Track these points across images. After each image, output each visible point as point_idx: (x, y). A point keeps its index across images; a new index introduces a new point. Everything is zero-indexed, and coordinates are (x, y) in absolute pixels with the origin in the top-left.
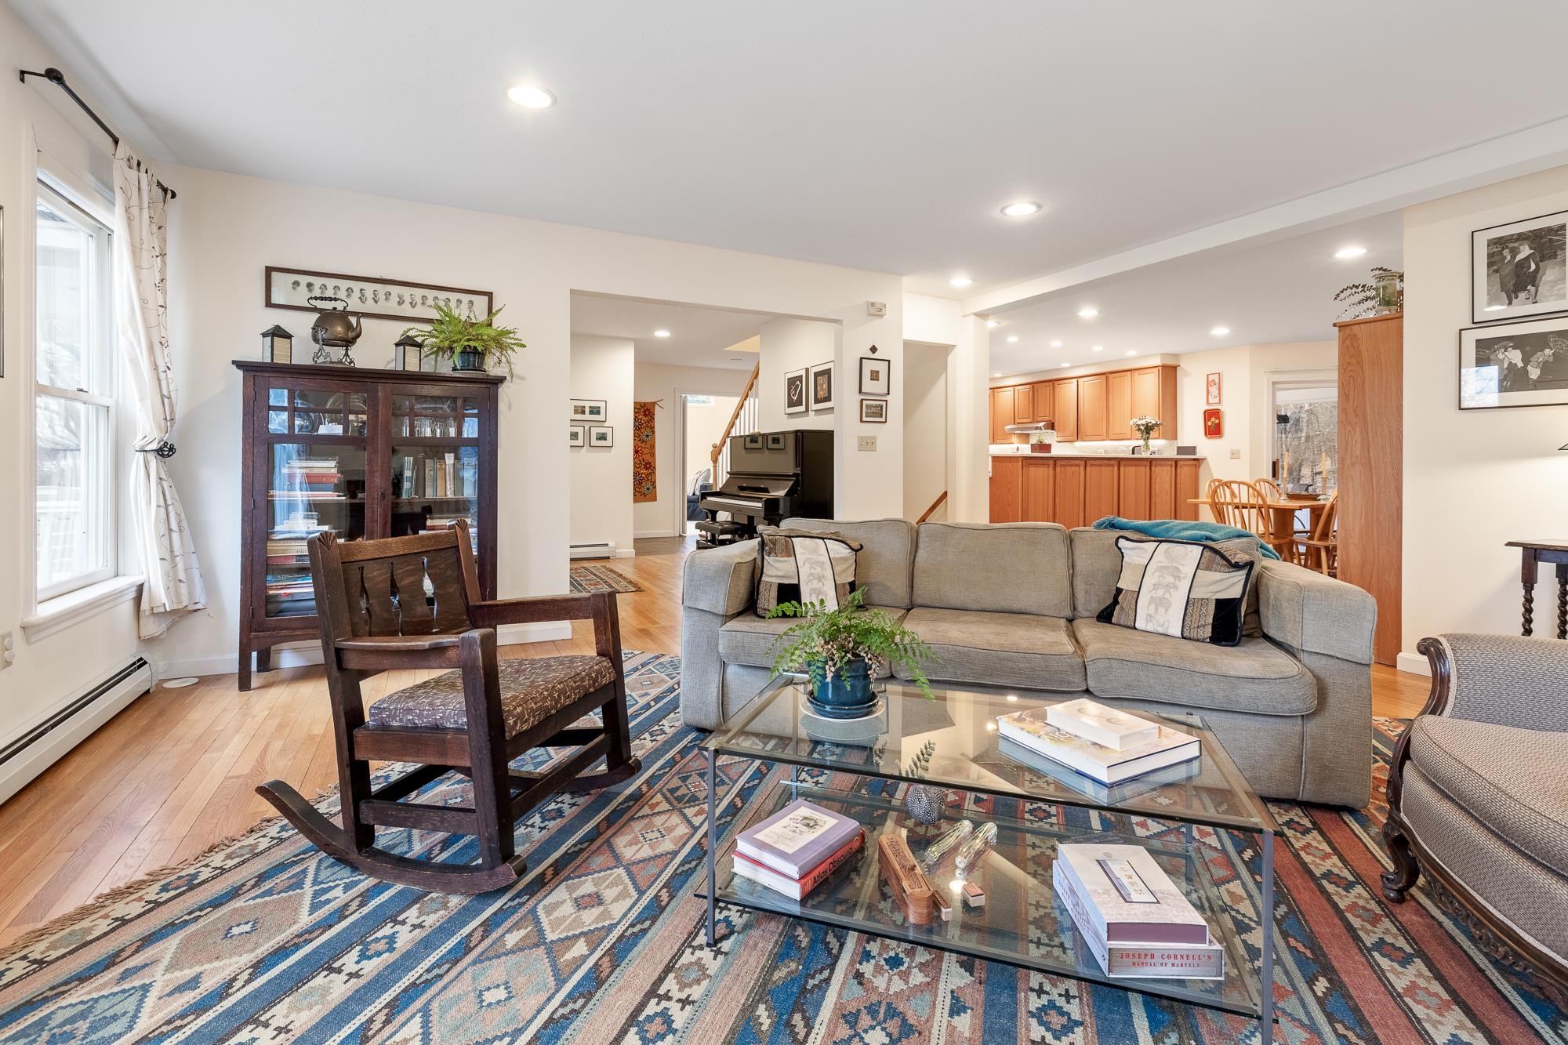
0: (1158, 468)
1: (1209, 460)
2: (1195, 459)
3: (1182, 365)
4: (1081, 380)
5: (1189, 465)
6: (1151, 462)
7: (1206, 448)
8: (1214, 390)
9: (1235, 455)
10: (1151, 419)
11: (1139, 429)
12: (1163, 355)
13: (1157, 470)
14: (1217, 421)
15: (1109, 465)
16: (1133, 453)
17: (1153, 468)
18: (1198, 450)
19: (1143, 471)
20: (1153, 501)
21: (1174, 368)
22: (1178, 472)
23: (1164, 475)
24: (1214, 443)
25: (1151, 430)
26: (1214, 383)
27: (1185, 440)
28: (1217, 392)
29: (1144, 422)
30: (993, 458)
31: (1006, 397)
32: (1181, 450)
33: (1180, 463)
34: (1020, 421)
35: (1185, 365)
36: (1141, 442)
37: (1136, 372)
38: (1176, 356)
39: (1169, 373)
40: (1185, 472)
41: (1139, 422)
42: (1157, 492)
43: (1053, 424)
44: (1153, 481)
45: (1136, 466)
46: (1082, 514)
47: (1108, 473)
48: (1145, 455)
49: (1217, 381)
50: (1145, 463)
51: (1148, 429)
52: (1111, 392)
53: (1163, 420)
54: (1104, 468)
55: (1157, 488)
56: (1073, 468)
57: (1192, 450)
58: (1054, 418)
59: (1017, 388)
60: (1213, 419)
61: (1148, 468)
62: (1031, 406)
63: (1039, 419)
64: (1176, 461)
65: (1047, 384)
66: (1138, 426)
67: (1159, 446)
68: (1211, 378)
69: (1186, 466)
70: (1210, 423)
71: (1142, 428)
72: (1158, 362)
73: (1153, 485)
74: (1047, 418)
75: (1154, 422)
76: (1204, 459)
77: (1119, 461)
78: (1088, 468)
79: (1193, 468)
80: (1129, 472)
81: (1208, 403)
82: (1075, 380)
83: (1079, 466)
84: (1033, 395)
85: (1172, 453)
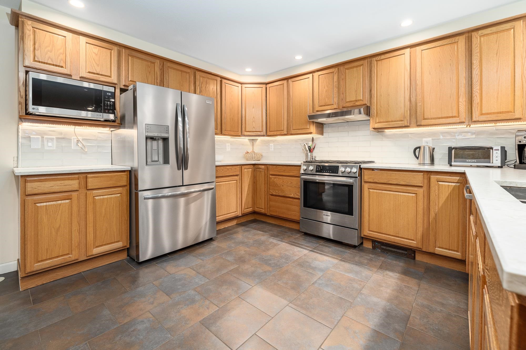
31: (303, 85)
34: (320, 109)
58: (370, 101)
65: (361, 62)
74: (358, 103)
84: (339, 78)
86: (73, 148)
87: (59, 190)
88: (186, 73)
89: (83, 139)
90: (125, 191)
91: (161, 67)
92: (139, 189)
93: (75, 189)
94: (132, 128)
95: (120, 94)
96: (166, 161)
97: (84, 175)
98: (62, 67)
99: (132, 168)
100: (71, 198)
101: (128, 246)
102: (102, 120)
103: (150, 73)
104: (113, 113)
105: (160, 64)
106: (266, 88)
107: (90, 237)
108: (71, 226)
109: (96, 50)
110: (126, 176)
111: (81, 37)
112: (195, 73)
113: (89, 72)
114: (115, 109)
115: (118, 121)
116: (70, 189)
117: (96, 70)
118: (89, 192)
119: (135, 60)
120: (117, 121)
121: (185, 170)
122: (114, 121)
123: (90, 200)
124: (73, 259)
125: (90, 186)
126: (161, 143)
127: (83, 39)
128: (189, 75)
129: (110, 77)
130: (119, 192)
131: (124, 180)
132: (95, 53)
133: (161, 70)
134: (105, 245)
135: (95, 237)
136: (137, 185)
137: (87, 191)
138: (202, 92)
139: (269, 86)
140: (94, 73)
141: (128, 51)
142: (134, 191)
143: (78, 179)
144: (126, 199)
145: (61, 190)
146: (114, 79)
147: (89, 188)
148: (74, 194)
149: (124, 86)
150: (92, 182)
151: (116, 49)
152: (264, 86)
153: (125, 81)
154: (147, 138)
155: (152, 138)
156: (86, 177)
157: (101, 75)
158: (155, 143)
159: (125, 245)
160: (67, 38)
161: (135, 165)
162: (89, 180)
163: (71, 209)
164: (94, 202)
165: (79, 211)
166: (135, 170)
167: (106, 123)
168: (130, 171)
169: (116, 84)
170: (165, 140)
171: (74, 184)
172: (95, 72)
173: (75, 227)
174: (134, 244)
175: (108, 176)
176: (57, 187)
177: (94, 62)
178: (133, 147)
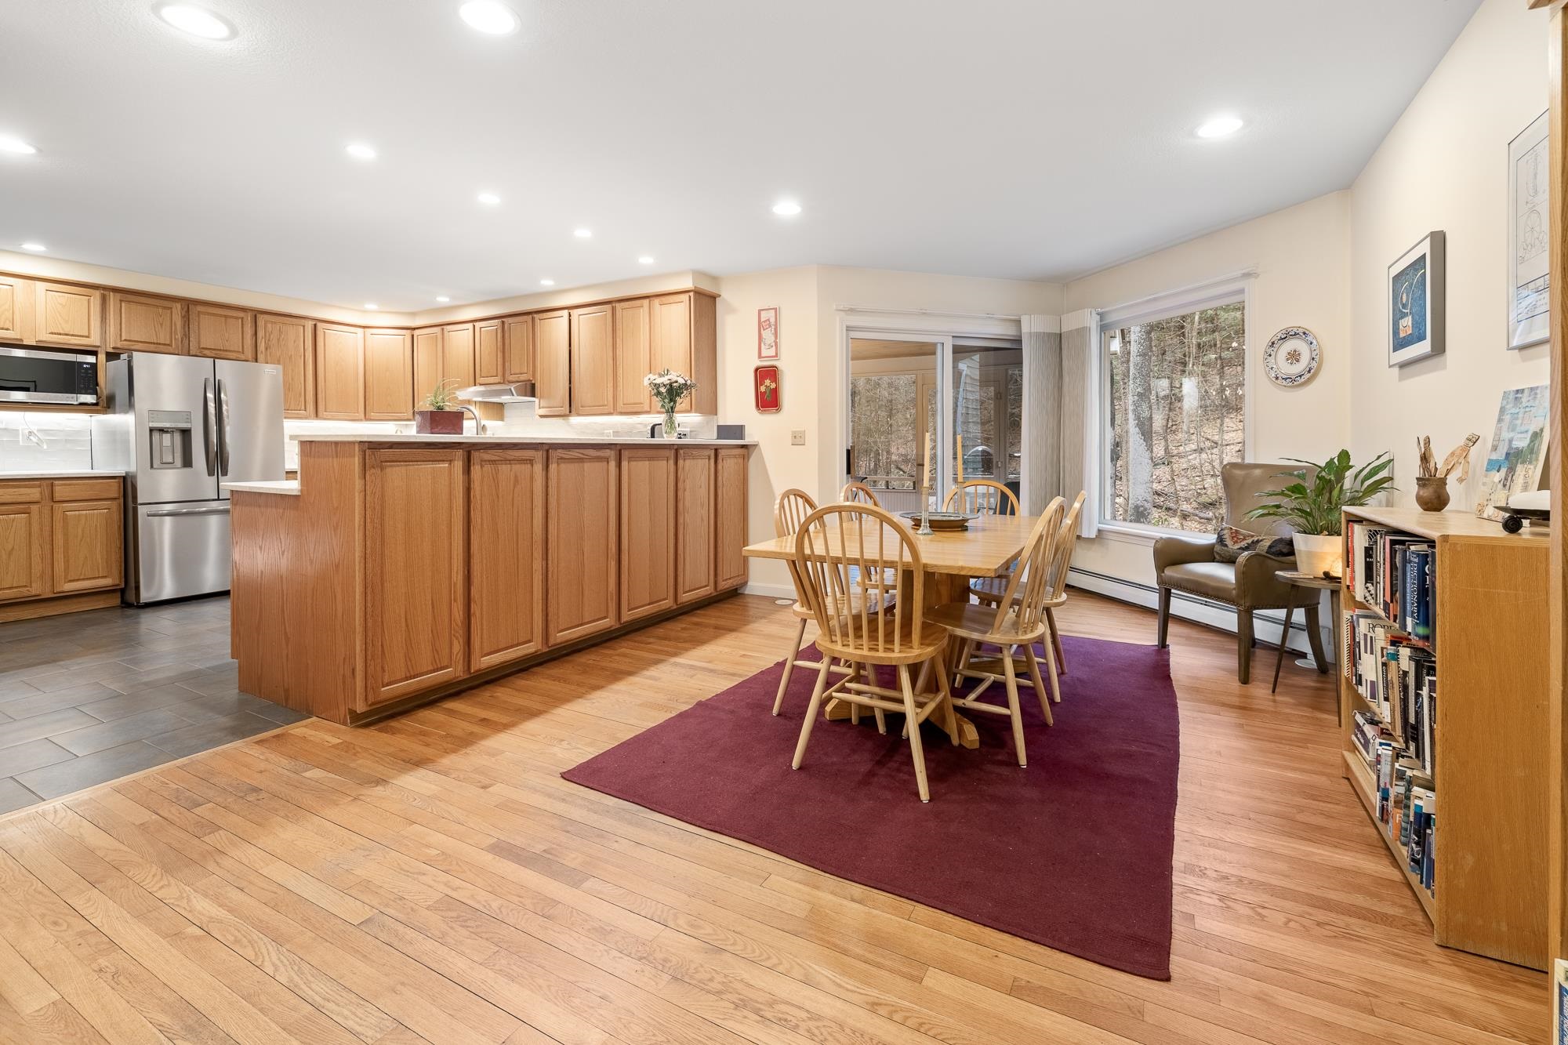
0: (688, 462)
1: (761, 445)
2: (743, 446)
3: (724, 294)
4: (575, 313)
5: (735, 456)
6: (677, 451)
7: (759, 427)
8: (768, 335)
9: (798, 439)
10: (678, 376)
11: (659, 393)
12: (698, 274)
13: (686, 465)
14: (773, 386)
15: (599, 459)
16: (653, 436)
17: (680, 462)
18: (747, 431)
19: (663, 467)
20: (681, 520)
21: (713, 298)
22: (720, 467)
23: (697, 471)
24: (769, 419)
25: (678, 395)
26: (768, 325)
27: (728, 416)
28: (773, 338)
29: (665, 380)
30: (303, 444)
31: (461, 340)
32: (724, 431)
33: (722, 453)
34: (482, 380)
35: (728, 296)
36: (660, 418)
37: (656, 301)
38: (715, 279)
39: (705, 303)
40: (729, 466)
41: (659, 381)
42: (687, 504)
43: (533, 386)
44: (680, 485)
45: (651, 459)
46: (538, 565)
47: (597, 475)
48: (672, 439)
49: (772, 320)
50: (667, 453)
51: (673, 394)
52: (619, 333)
53: (697, 379)
54: (587, 465)
55: (687, 498)
56: (517, 467)
57: (737, 431)
58: (534, 375)
59: (478, 325)
60: (767, 382)
61: (671, 462)
62: (500, 355)
63: (511, 378)
64: (716, 450)
65: (525, 317)
66: (657, 386)
67: (690, 424)
68: (764, 317)
69: (729, 456)
70: (763, 389)
71: (663, 390)
72: (688, 284)
73: (680, 493)
74: (523, 377)
75: (681, 381)
76: (756, 446)
77: (620, 451)
78: (553, 467)
79: (740, 461)
80: (638, 470)
81: (760, 356)
82: (565, 313)
83: (531, 462)
84: (503, 337)
85: (710, 437)
86: (21, 443)
87: (10, 501)
88: (237, 318)
89: (38, 430)
90: (115, 507)
91: (184, 313)
92: (139, 501)
93: (34, 500)
94: (126, 412)
95: (107, 361)
96: (187, 462)
97: (49, 482)
98: (7, 329)
99: (126, 473)
100: (29, 511)
101: (123, 586)
102: (75, 403)
103: (161, 325)
104: (96, 393)
105: (182, 309)
106: (413, 336)
107: (59, 567)
108: (30, 549)
109: (63, 299)
110: (116, 485)
111: (36, 282)
112: (256, 316)
113: (52, 333)
114: (97, 385)
115: (103, 402)
116: (28, 500)
117: (63, 329)
118: (56, 506)
119: (133, 306)
120: (101, 404)
121: (222, 475)
122: (96, 404)
123: (58, 516)
124: (33, 593)
125: (58, 496)
126: (178, 437)
127: (41, 286)
128: (242, 321)
129: (88, 337)
130: (106, 507)
131: (114, 490)
132: (61, 304)
133: (183, 317)
134: (84, 579)
135: (67, 568)
136: (135, 497)
137: (53, 503)
138: (270, 348)
139: (416, 332)
140: (60, 334)
141: (118, 296)
142: (130, 505)
143: (40, 486)
144: (116, 517)
145: (14, 500)
146: (94, 340)
147: (57, 499)
148: (34, 508)
149: (113, 348)
150: (60, 492)
151: (97, 294)
152: (408, 332)
153: (115, 342)
154: (151, 430)
155: (162, 430)
156: (52, 485)
157: (73, 335)
158: (167, 437)
159: (117, 582)
160: (14, 287)
161: (132, 469)
162: (57, 489)
163: (30, 528)
164: (65, 519)
165: (41, 530)
166: (132, 476)
167: (83, 407)
168: (124, 478)
169: (98, 347)
170: (186, 433)
171: (34, 493)
172: (62, 332)
173: (36, 550)
174: (132, 584)
175: (87, 484)
176: (9, 497)
177: (60, 318)
178: (127, 442)
